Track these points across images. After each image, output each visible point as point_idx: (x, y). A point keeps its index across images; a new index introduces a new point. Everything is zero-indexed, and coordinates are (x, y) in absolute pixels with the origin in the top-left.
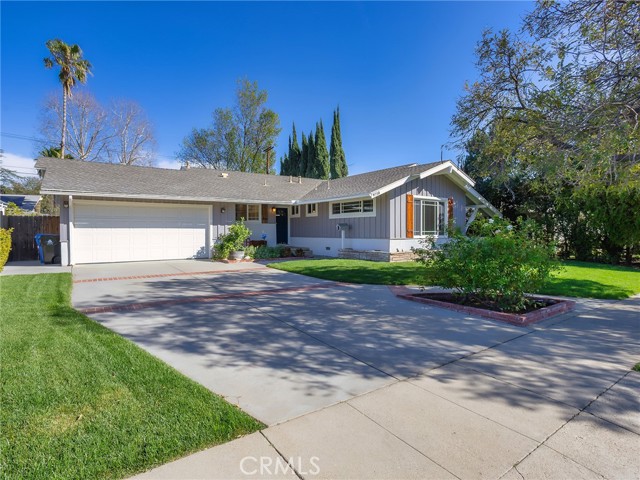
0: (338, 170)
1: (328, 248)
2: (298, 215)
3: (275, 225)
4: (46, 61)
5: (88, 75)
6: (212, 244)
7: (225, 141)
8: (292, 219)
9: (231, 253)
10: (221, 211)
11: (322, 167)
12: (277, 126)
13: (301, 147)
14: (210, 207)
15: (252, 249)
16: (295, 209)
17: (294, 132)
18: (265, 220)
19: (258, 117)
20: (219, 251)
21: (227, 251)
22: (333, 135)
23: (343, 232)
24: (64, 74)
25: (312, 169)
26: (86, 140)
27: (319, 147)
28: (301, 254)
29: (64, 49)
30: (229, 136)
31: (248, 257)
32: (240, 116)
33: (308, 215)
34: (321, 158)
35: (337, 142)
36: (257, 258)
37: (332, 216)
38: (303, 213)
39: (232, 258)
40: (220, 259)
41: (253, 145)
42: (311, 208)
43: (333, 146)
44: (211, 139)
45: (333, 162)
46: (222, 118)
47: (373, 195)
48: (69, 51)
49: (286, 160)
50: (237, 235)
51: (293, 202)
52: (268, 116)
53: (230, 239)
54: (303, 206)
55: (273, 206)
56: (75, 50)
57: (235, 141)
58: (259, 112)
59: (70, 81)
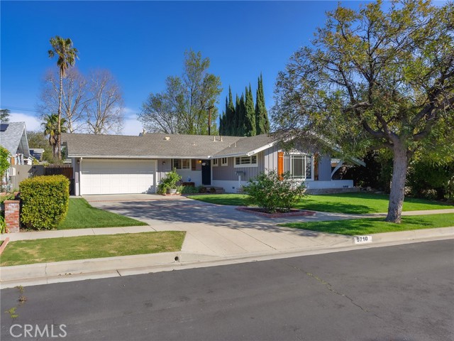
0: (261, 126)
1: (233, 188)
2: (217, 165)
3: (201, 172)
4: (49, 52)
5: (76, 58)
6: (157, 184)
7: (176, 103)
8: (213, 167)
9: (168, 190)
10: (163, 164)
11: (250, 123)
12: (219, 88)
13: (235, 106)
14: (156, 162)
15: (181, 187)
16: (215, 160)
17: (230, 94)
18: (194, 168)
19: (202, 81)
20: (161, 188)
21: (165, 189)
22: (257, 98)
23: (240, 177)
24: (61, 61)
25: (242, 125)
26: (72, 104)
27: (247, 107)
28: (213, 191)
29: (61, 43)
30: (179, 98)
31: (178, 193)
32: (188, 81)
33: (222, 165)
34: (249, 116)
35: (260, 104)
36: (183, 193)
37: (236, 166)
38: (220, 164)
39: (168, 193)
40: (161, 193)
41: (199, 104)
42: (224, 160)
43: (257, 106)
44: (164, 101)
45: (258, 119)
46: (173, 84)
47: (249, 154)
48: (64, 44)
49: (224, 117)
50: (171, 179)
51: (209, 157)
52: (211, 80)
53: (168, 181)
54: (220, 159)
55: (200, 160)
56: (68, 42)
57: (184, 102)
58: (203, 76)
59: (65, 65)
